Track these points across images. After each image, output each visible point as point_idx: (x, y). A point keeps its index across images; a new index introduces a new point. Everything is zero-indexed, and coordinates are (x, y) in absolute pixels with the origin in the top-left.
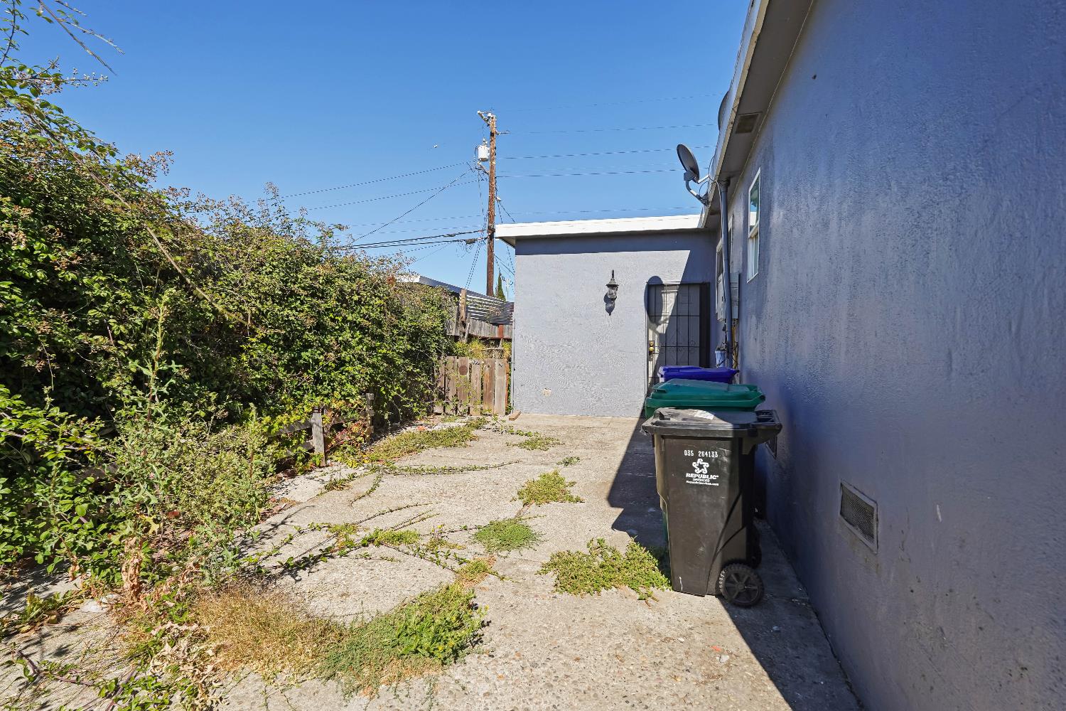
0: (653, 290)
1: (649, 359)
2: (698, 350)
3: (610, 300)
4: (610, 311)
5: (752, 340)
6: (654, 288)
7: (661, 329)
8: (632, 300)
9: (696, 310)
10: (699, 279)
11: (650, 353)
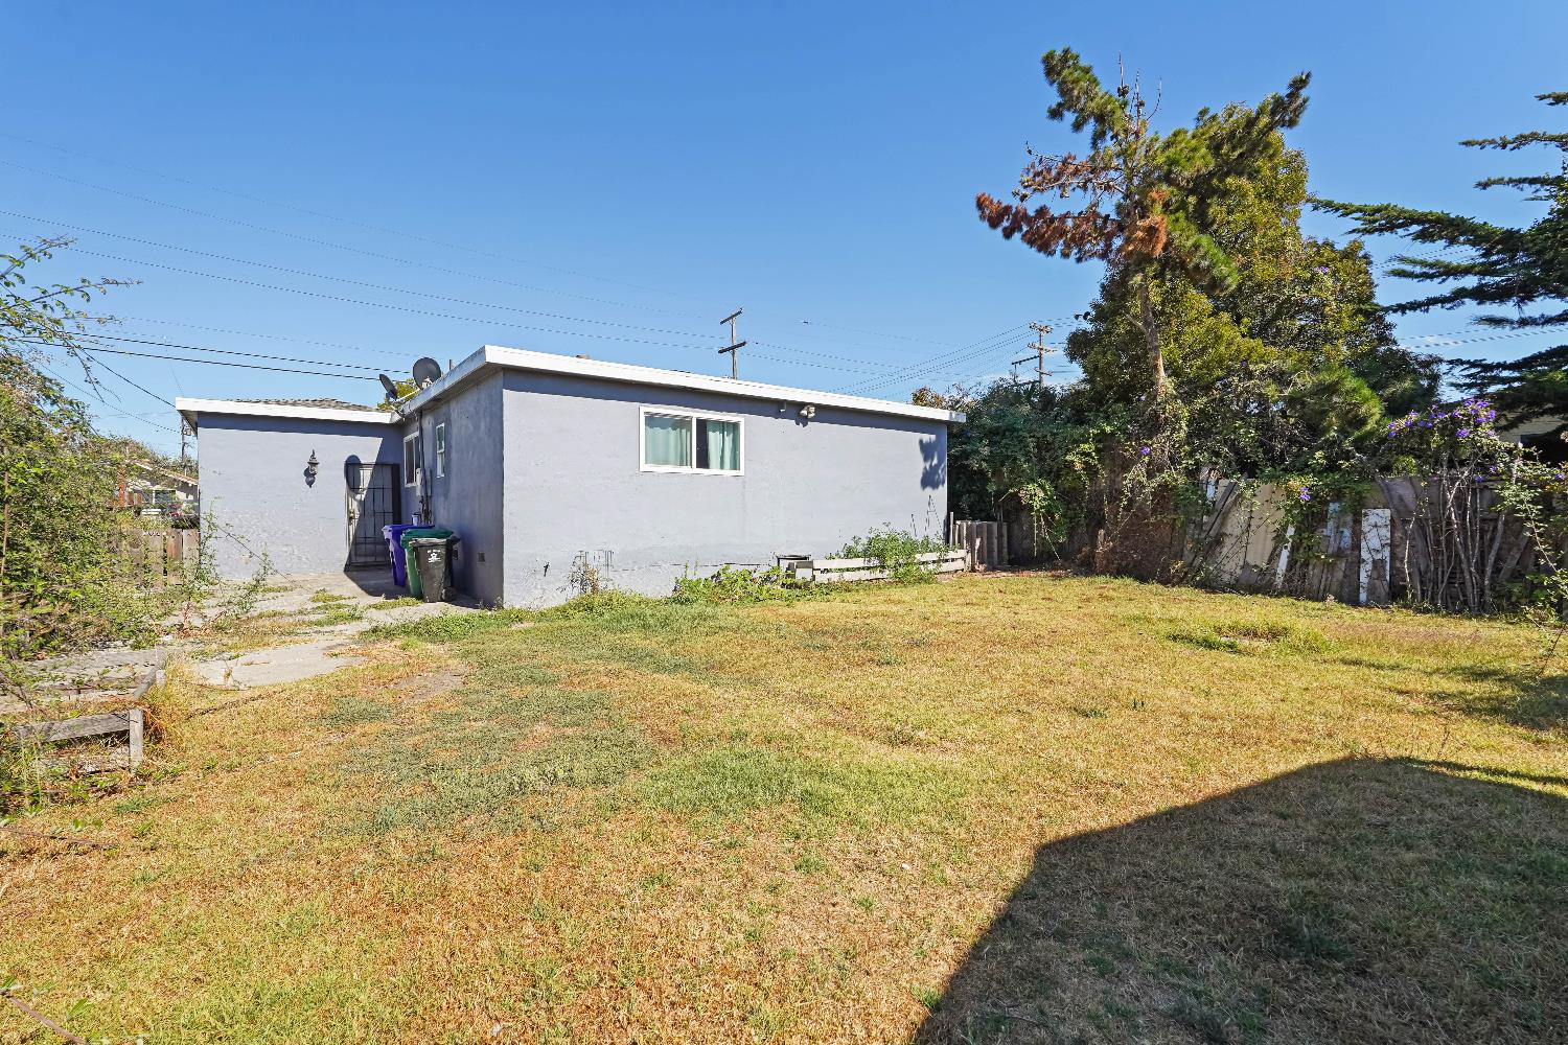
0: (351, 468)
1: (350, 524)
2: (391, 515)
3: (310, 475)
4: (310, 484)
5: (442, 510)
6: (352, 466)
7: (361, 497)
8: (332, 476)
9: (388, 484)
10: (391, 460)
11: (350, 518)
